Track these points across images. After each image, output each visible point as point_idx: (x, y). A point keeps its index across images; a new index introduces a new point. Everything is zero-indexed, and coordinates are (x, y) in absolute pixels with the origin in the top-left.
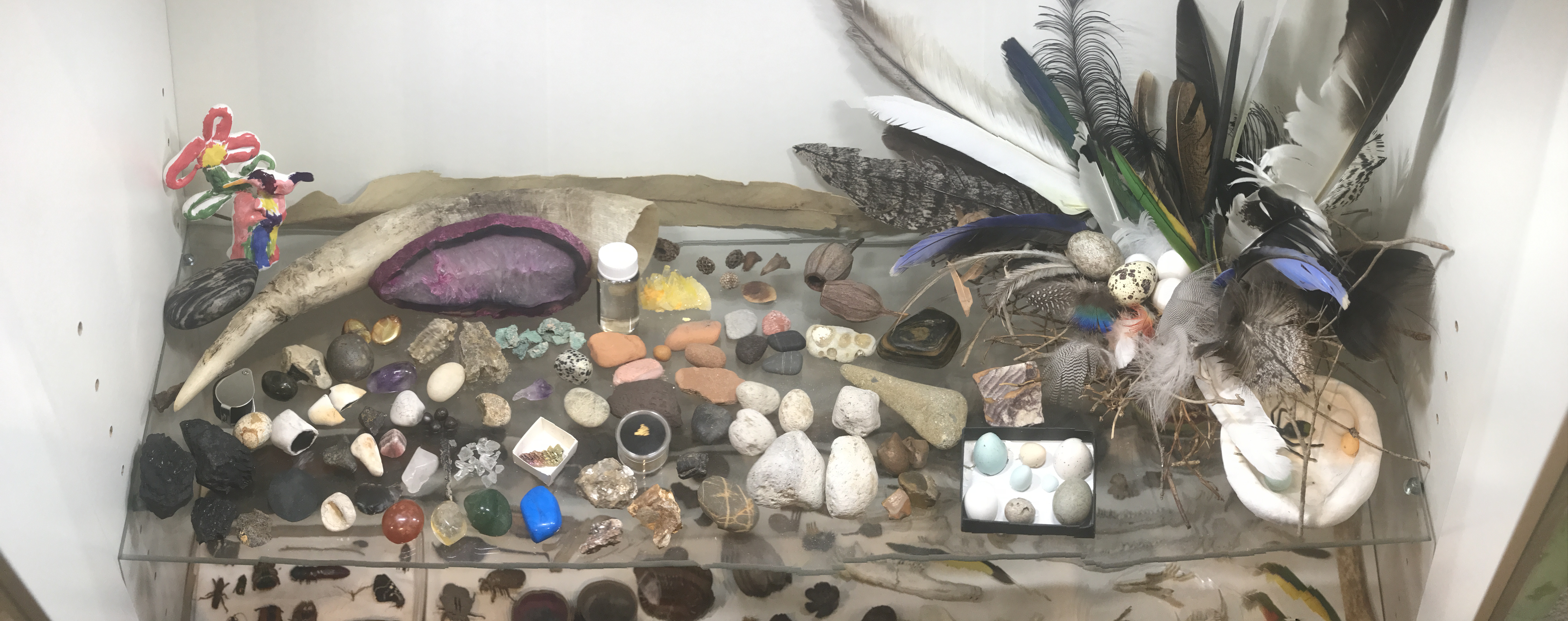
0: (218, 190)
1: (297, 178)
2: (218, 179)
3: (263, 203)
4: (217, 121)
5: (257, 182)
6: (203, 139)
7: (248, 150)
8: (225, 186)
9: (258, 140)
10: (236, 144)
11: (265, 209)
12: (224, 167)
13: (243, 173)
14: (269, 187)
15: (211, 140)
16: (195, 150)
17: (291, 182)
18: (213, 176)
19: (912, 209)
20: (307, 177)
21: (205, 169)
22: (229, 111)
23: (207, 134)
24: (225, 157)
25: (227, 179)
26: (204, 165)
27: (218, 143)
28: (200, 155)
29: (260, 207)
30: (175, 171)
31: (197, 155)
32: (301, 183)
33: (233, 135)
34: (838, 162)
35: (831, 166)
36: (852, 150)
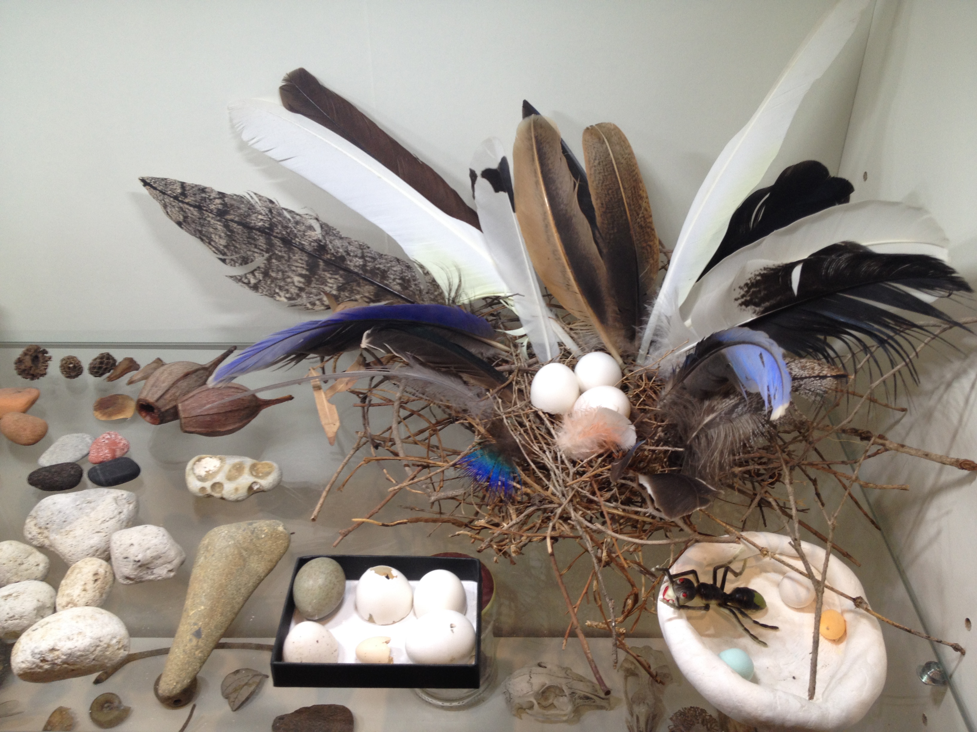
19: (280, 274)
34: (188, 204)
35: (181, 209)
36: (203, 190)
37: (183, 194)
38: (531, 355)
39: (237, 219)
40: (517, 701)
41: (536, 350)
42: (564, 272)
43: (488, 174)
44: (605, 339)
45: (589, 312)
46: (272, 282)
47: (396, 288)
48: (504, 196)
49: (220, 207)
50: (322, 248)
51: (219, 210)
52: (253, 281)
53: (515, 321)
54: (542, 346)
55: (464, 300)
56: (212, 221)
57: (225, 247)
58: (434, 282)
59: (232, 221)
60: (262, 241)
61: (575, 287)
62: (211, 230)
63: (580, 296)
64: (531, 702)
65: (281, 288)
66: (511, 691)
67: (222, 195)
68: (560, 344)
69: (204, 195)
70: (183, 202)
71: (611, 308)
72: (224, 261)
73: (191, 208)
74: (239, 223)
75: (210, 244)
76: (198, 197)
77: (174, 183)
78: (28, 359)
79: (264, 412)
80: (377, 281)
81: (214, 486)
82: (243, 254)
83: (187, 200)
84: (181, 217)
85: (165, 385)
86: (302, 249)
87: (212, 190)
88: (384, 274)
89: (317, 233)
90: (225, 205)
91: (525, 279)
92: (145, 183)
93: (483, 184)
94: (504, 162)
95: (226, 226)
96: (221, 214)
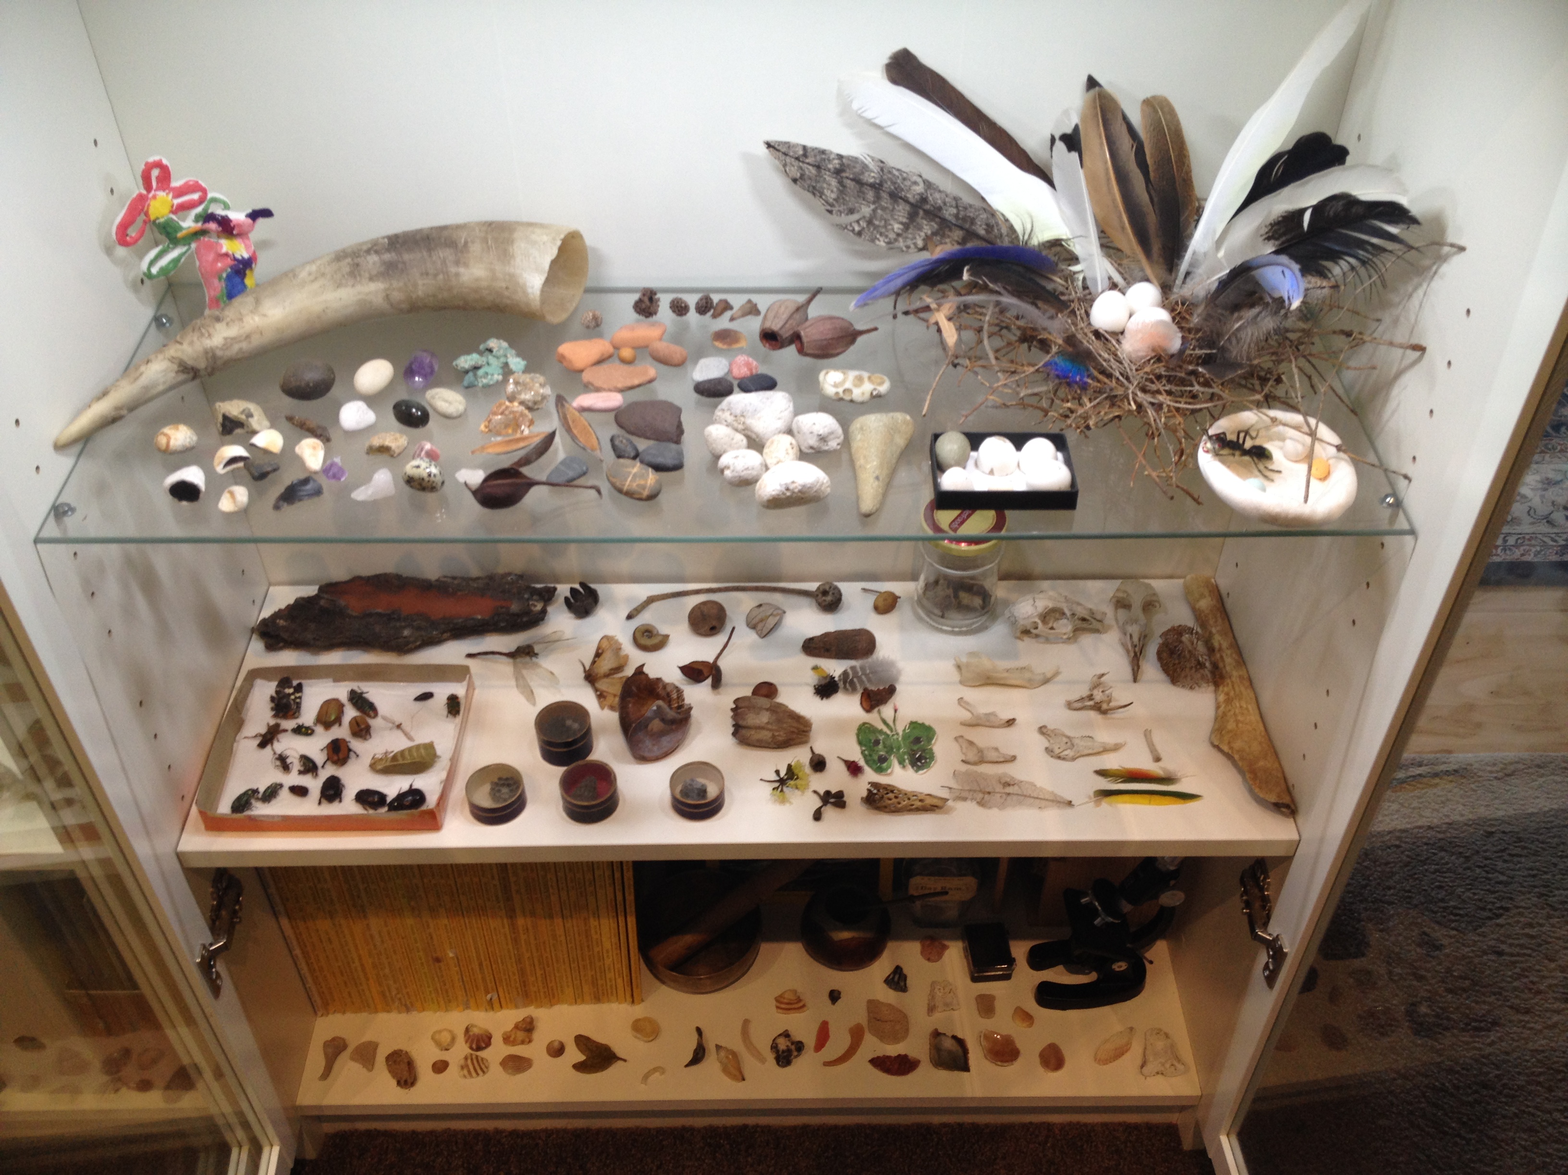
0: (175, 241)
1: (255, 215)
2: (169, 230)
3: (227, 246)
4: (155, 173)
5: (213, 226)
6: (144, 192)
7: (196, 196)
8: (180, 235)
9: (204, 185)
10: (179, 192)
11: (230, 252)
12: (174, 217)
13: (196, 220)
14: (227, 228)
15: (153, 193)
16: (139, 206)
17: (250, 221)
18: (164, 228)
19: (883, 221)
20: (266, 213)
21: (154, 221)
22: (165, 162)
23: (148, 187)
24: (172, 206)
25: (181, 228)
26: (152, 218)
27: (161, 194)
28: (145, 209)
29: (224, 250)
30: (123, 228)
31: (142, 210)
32: (261, 221)
33: (176, 183)
34: (808, 164)
35: (801, 168)
36: (823, 152)
37: (805, 155)
38: (1085, 287)
39: (851, 176)
40: (1022, 622)
41: (1089, 283)
42: (1120, 217)
43: (1065, 138)
44: (1149, 272)
45: (1138, 249)
46: (874, 229)
47: (982, 232)
48: (1075, 155)
49: (838, 166)
50: (924, 200)
51: (835, 169)
52: (857, 228)
53: (1074, 259)
54: (1095, 280)
55: (1035, 242)
56: (828, 178)
57: (834, 200)
58: (1012, 228)
59: (847, 178)
60: (870, 195)
61: (1128, 230)
62: (825, 185)
64: (1035, 622)
65: (881, 234)
66: (1016, 614)
67: (840, 157)
68: (1110, 278)
69: (823, 156)
70: (803, 162)
71: (1156, 247)
72: (830, 212)
73: (810, 168)
74: (852, 180)
75: (821, 197)
76: (818, 158)
77: (797, 145)
78: (646, 299)
79: (860, 340)
80: (967, 226)
81: (844, 391)
82: (850, 205)
83: (807, 161)
84: (799, 175)
85: (785, 317)
86: (906, 201)
87: (831, 153)
88: (973, 221)
89: (920, 189)
90: (842, 164)
91: (1084, 223)
92: (769, 145)
93: (1060, 146)
94: (1076, 128)
95: (841, 183)
96: (838, 172)
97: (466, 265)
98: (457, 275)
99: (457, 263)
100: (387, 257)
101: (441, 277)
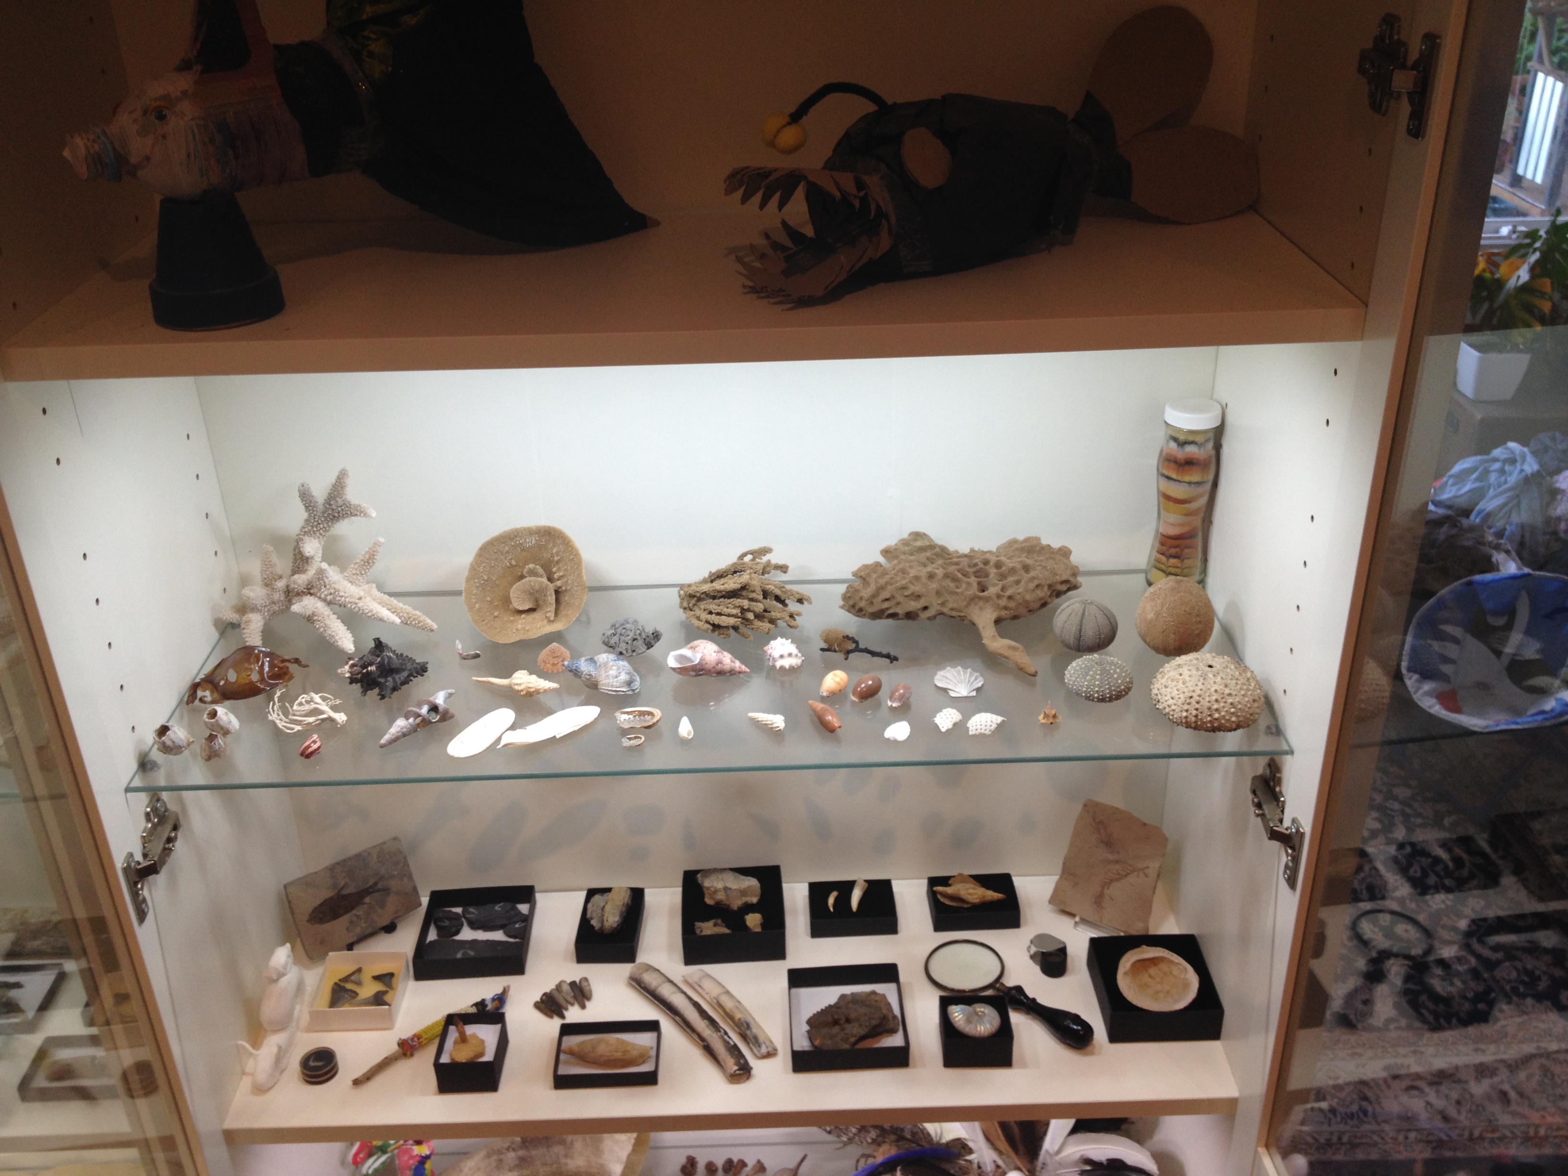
0: (384, 1153)
2: (383, 1147)
3: (417, 1151)
8: (389, 1149)
11: (419, 1154)
18: (380, 1147)
25: (390, 1145)
29: (415, 1154)
38: (979, 1167)
41: (982, 1165)
42: (996, 1130)
44: (1019, 1163)
45: (1010, 1150)
47: (909, 1137)
53: (970, 1151)
54: (985, 1163)
55: (944, 1141)
58: (928, 1133)
61: (1002, 1138)
63: (1005, 1143)
65: (844, 1134)
68: (995, 1162)
71: (1021, 1148)
78: (689, 1166)
80: (899, 1133)
88: (902, 1130)
97: (572, 1158)
98: (566, 1164)
99: (566, 1156)
100: (521, 1153)
101: (555, 1166)
